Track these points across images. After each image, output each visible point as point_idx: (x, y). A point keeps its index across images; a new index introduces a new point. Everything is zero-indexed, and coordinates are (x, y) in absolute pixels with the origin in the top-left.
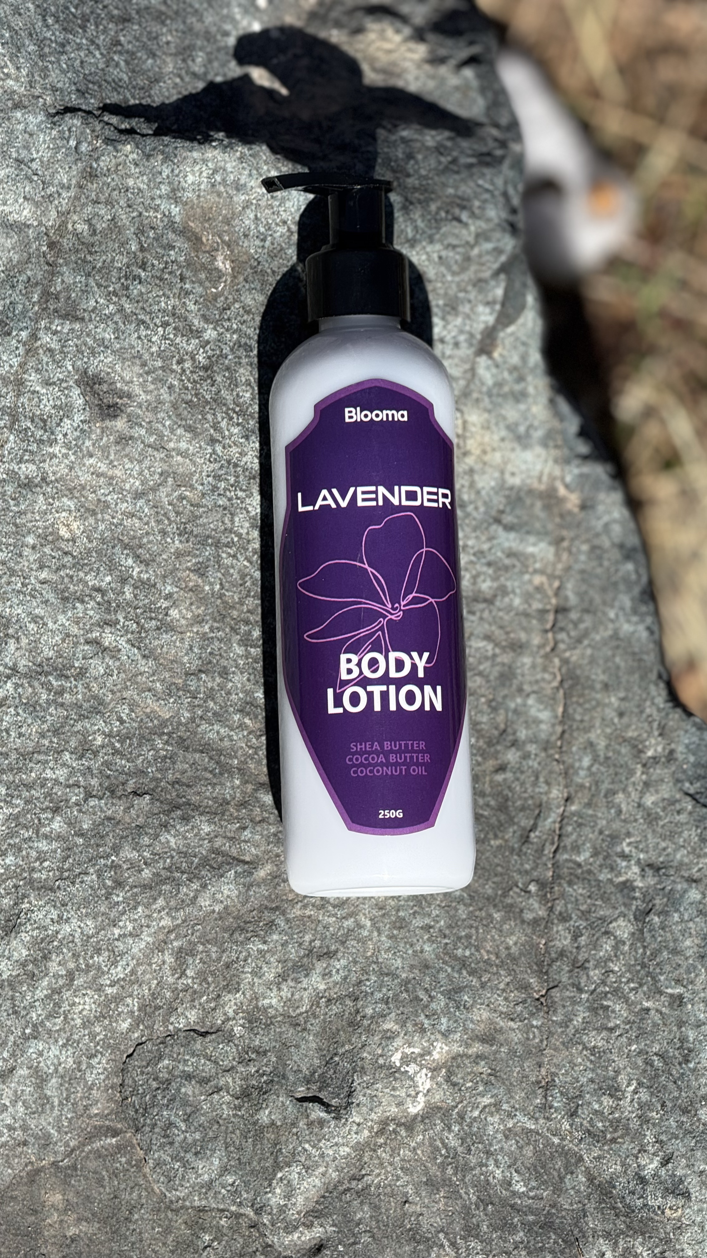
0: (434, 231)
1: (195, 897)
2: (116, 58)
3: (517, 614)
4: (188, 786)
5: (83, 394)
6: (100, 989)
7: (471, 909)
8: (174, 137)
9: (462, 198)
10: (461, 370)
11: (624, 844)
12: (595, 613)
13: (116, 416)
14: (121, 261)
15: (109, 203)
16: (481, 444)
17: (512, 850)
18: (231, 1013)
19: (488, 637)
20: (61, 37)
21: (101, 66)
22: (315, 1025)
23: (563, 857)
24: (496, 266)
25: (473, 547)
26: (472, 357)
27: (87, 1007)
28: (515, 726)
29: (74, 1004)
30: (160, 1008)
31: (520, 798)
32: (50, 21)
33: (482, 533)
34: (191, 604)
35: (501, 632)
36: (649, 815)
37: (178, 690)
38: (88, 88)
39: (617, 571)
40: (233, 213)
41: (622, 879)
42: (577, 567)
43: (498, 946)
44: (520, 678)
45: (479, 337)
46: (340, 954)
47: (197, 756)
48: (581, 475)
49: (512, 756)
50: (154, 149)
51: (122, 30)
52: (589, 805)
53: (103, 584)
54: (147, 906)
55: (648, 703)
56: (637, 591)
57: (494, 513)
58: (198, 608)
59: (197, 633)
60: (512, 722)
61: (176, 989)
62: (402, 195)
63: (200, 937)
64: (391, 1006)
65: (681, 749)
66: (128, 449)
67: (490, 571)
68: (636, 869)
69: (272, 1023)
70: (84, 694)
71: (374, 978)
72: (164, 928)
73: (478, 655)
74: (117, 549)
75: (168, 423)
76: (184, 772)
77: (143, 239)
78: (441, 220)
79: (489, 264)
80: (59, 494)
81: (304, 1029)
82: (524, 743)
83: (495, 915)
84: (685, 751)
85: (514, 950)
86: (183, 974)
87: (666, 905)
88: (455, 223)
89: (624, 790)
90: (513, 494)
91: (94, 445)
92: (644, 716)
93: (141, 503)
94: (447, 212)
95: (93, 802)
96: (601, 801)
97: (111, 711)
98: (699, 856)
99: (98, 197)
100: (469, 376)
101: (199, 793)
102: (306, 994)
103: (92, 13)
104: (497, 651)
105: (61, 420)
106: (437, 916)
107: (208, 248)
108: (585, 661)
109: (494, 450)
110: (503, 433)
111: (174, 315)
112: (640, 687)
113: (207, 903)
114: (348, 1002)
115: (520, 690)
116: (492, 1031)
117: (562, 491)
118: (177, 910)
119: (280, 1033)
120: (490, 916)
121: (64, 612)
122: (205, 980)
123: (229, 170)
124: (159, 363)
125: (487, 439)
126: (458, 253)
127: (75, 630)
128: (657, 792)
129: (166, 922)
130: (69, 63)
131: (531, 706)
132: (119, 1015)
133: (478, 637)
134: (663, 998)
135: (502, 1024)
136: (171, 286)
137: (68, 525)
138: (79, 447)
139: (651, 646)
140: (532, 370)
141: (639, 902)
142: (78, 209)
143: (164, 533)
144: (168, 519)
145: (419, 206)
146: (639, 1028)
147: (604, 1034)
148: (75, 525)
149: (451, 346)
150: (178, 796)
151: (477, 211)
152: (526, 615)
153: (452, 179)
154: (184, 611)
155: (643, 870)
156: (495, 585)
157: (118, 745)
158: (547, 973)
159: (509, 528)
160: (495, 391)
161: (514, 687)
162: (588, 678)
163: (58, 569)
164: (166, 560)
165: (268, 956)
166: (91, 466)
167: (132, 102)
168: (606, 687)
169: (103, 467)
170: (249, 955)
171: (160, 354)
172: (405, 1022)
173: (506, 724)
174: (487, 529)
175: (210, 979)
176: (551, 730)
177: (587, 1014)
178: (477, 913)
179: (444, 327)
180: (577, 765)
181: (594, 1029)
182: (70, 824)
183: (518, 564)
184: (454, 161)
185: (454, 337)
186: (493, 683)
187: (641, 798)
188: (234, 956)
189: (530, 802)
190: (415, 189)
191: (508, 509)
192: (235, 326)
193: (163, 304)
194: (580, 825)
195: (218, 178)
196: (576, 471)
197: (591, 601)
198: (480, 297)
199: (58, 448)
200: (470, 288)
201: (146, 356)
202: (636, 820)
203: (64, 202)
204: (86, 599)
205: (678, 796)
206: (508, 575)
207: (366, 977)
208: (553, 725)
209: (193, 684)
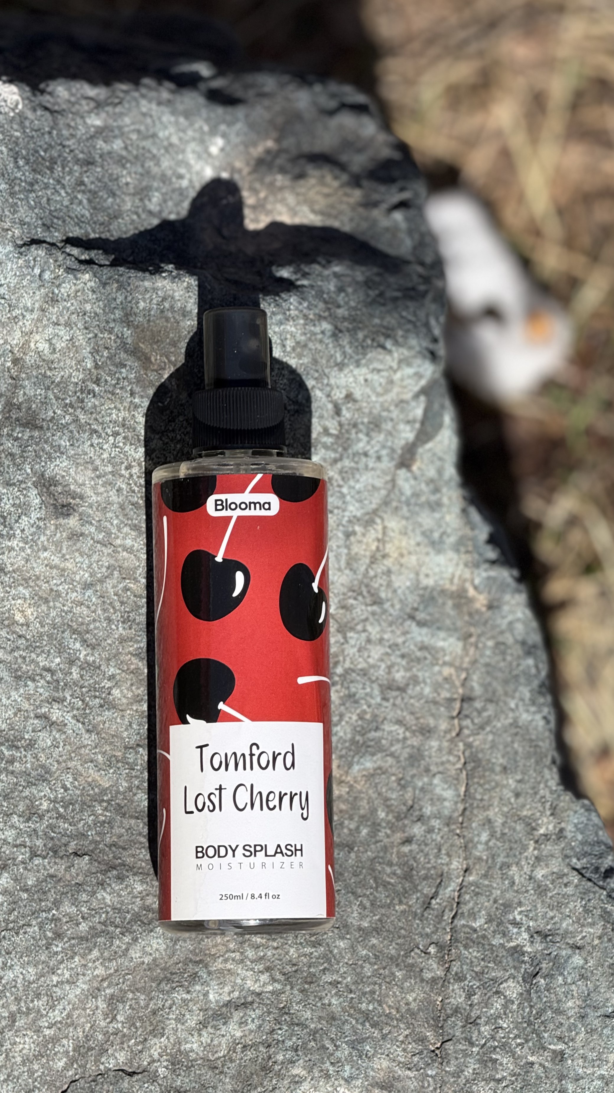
0: (360, 356)
1: (127, 950)
2: (79, 196)
3: (427, 702)
4: (124, 849)
5: (40, 494)
6: (38, 1031)
7: (376, 967)
8: (129, 268)
9: (387, 328)
10: (383, 481)
11: (516, 913)
12: (497, 703)
13: (68, 515)
14: (77, 376)
15: (68, 324)
16: (399, 548)
17: (416, 914)
18: (156, 1056)
19: (399, 722)
20: (30, 177)
21: (66, 203)
22: (232, 1068)
23: (460, 922)
24: (417, 389)
25: (388, 641)
26: (393, 469)
27: (27, 1046)
28: (421, 803)
29: (15, 1043)
30: (93, 1049)
31: (424, 868)
32: (21, 163)
33: (398, 628)
34: (132, 685)
35: (412, 717)
36: (539, 887)
37: (118, 762)
38: (53, 223)
39: (518, 665)
40: (180, 337)
41: (512, 944)
42: (482, 661)
43: (399, 1002)
44: (427, 759)
45: (399, 452)
46: (255, 1005)
47: (133, 822)
48: (489, 578)
49: (417, 830)
50: (110, 278)
51: (86, 172)
52: (485, 876)
53: (53, 665)
54: (83, 956)
55: (542, 786)
56: (536, 683)
57: (408, 610)
58: (138, 688)
59: (136, 711)
60: (419, 800)
61: (108, 1032)
62: (332, 324)
63: (130, 986)
64: (300, 1053)
65: (570, 828)
66: (78, 545)
67: (404, 663)
68: (525, 936)
69: (192, 1066)
70: (33, 763)
71: (285, 1028)
72: (98, 976)
73: (390, 738)
74: (67, 634)
75: (115, 522)
76: (120, 836)
77: (98, 357)
78: (368, 346)
79: (410, 387)
80: (15, 584)
81: (221, 1072)
82: (429, 818)
83: (397, 974)
84: (573, 829)
85: (413, 1006)
86: (114, 1018)
87: (552, 969)
88: (380, 350)
89: (517, 864)
90: (427, 594)
91: (48, 540)
92: (538, 797)
93: (89, 593)
94: (373, 340)
95: (37, 861)
96: (497, 872)
97: (57, 779)
98: (583, 926)
99: (58, 320)
100: (389, 486)
101: (133, 856)
102: (224, 1040)
103: (59, 156)
104: (408, 734)
105: (19, 517)
106: (345, 973)
107: (156, 367)
108: (487, 746)
109: (410, 553)
110: (419, 538)
111: (123, 426)
112: (535, 771)
113: (138, 955)
114: (261, 1049)
115: (427, 770)
116: (391, 1079)
117: (471, 592)
118: (110, 960)
119: (200, 1075)
120: (393, 974)
121: (16, 689)
122: (134, 1024)
123: (177, 298)
124: (110, 469)
125: (404, 544)
126: (383, 377)
127: (26, 706)
128: (547, 866)
129: (100, 971)
130: (37, 200)
131: (436, 786)
132: (55, 1054)
133: (391, 721)
134: (546, 1054)
135: (400, 1072)
136: (122, 400)
137: (23, 611)
138: (35, 542)
139: (547, 734)
140: (447, 483)
141: (528, 965)
142: (40, 330)
143: (109, 620)
144: (114, 608)
145: (347, 334)
146: (524, 1080)
147: (492, 1084)
148: (29, 612)
149: (373, 460)
150: (114, 857)
151: (400, 340)
152: (435, 703)
153: (378, 311)
154: (125, 691)
155: (532, 937)
156: (408, 675)
157: (61, 810)
158: (442, 1027)
159: (421, 624)
160: (413, 501)
161: (422, 767)
162: (489, 761)
163: (13, 651)
164: (110, 645)
165: (191, 1004)
166: (45, 558)
167: (92, 236)
168: (505, 769)
169: (56, 560)
170: (174, 1003)
171: (110, 460)
172: (312, 1068)
173: (413, 801)
174: (402, 624)
175: (138, 1024)
176: (454, 807)
177: (476, 1066)
178: (381, 971)
179: (368, 442)
180: (476, 839)
181: (483, 1080)
182: (16, 880)
183: (429, 656)
184: (381, 294)
185: (377, 452)
186: (403, 764)
187: (532, 871)
188: (160, 1004)
189: (432, 872)
190: (344, 319)
191: (421, 607)
192: (178, 437)
193: (114, 416)
194: (477, 894)
195: (167, 305)
196: (484, 574)
197: (494, 692)
198: (401, 416)
199: (16, 542)
200: (392, 408)
201: (98, 462)
202: (527, 891)
203: (27, 324)
204: (37, 678)
205: (566, 871)
206: (419, 667)
207: (278, 1026)
208: (456, 803)
209: (131, 757)
